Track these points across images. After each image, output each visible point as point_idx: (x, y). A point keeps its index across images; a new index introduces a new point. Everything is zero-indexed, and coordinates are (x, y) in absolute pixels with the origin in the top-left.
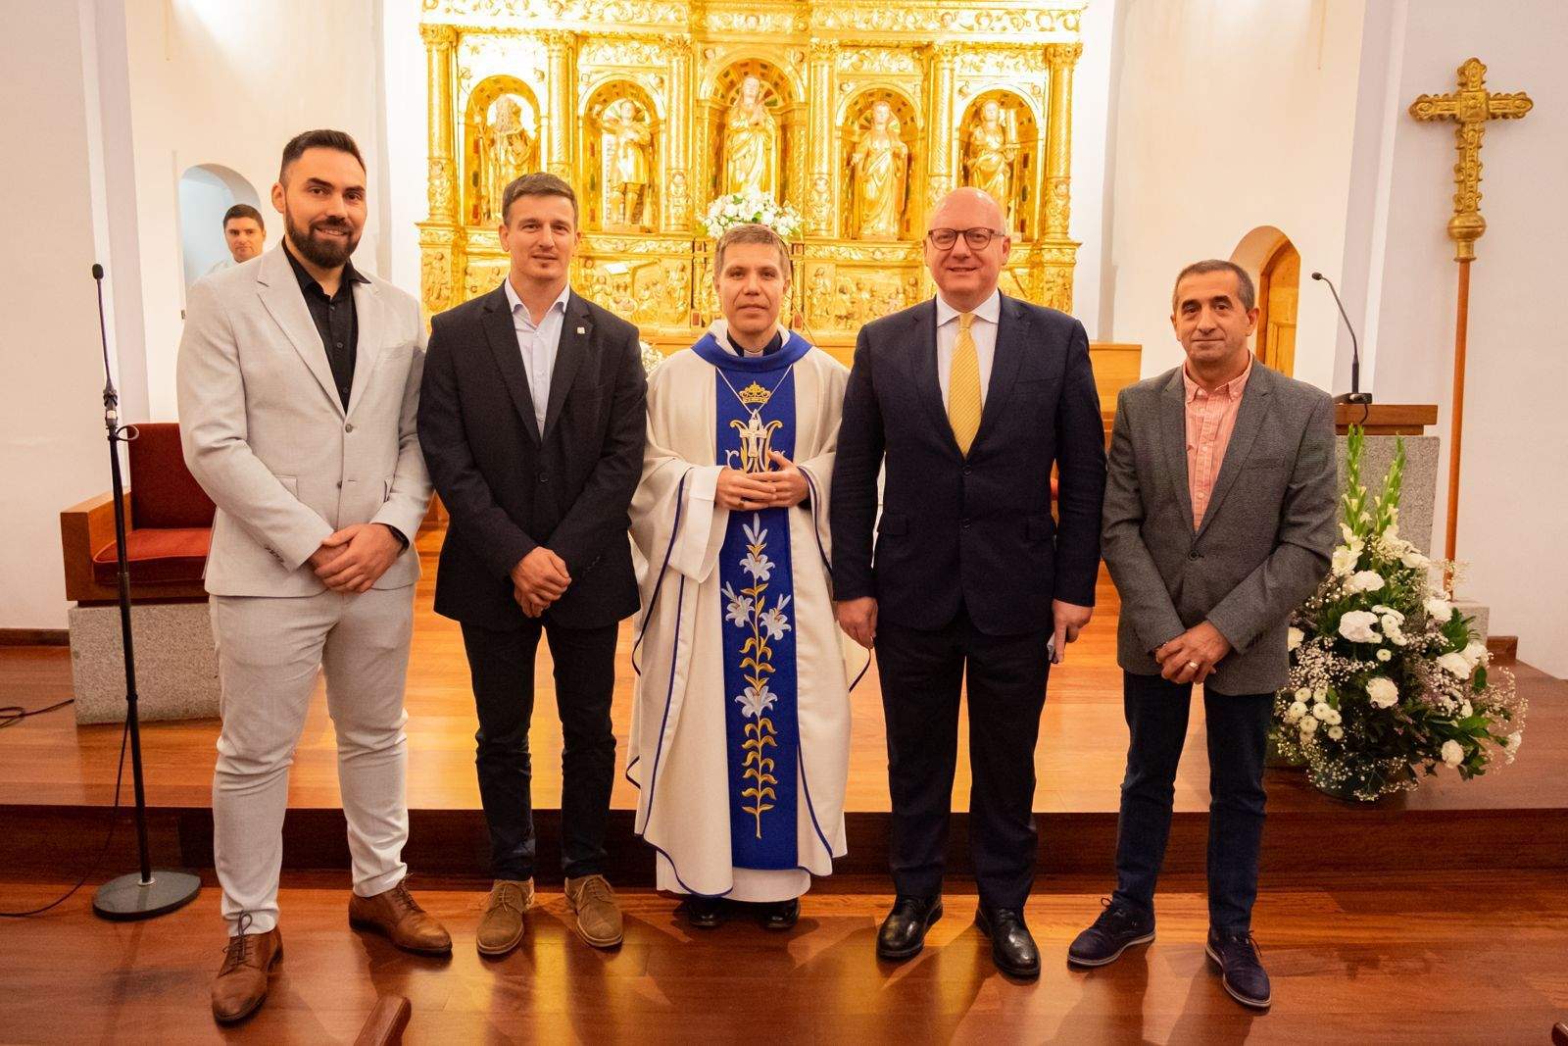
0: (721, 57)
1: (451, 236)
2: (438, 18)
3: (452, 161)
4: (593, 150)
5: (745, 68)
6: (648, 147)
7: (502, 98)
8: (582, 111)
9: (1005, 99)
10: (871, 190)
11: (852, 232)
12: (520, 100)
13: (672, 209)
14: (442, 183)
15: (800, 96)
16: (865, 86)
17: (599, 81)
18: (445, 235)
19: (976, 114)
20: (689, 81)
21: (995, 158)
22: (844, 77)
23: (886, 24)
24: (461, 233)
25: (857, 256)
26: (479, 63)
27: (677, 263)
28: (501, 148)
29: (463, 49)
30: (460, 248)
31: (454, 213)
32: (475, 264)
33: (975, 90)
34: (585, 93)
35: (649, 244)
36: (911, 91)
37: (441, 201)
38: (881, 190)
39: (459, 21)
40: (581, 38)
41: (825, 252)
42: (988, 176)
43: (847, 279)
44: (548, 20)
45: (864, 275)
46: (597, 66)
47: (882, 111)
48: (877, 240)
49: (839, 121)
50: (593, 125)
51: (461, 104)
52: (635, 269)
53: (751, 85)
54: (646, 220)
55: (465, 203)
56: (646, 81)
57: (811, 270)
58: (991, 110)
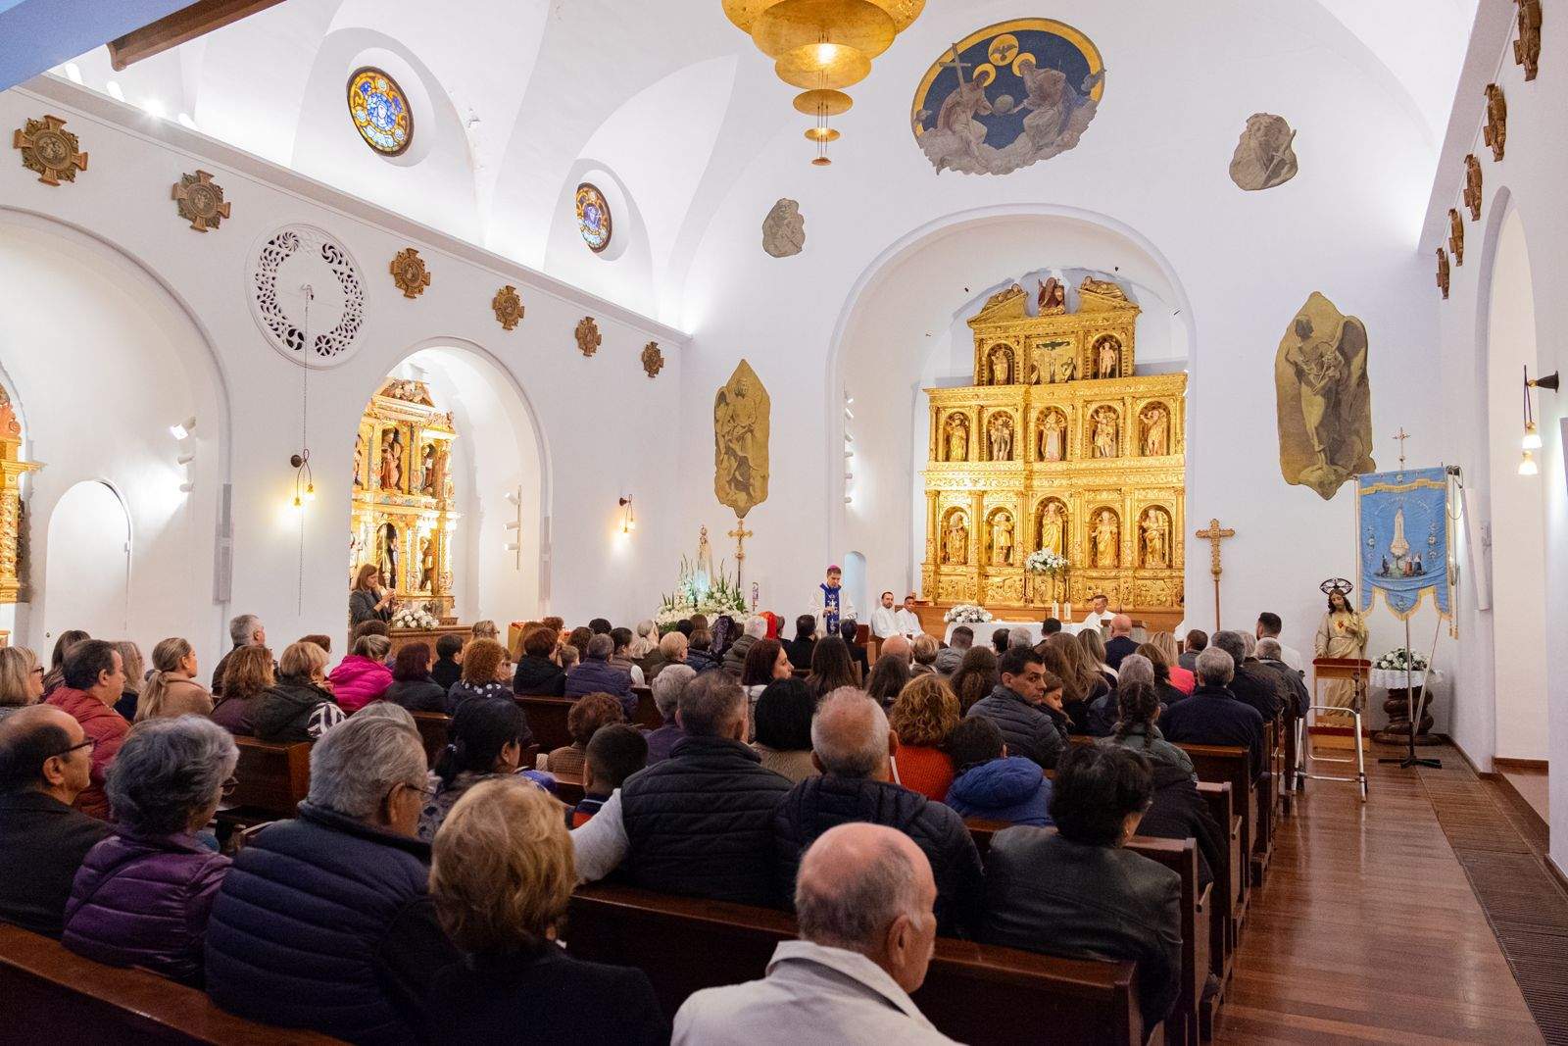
0: (1040, 496)
1: (933, 568)
2: (932, 488)
3: (935, 540)
4: (990, 533)
5: (1051, 500)
6: (1010, 532)
7: (956, 514)
8: (985, 519)
9: (1159, 508)
10: (1101, 547)
11: (1094, 564)
12: (963, 514)
13: (1016, 557)
14: (931, 549)
15: (1071, 510)
16: (1097, 505)
17: (992, 507)
18: (932, 568)
19: (1145, 515)
20: (1025, 507)
21: (1155, 533)
22: (1089, 502)
23: (1102, 482)
24: (937, 566)
25: (1094, 574)
26: (947, 502)
27: (1017, 578)
28: (954, 533)
29: (941, 498)
30: (937, 573)
31: (935, 560)
32: (943, 578)
33: (1143, 506)
34: (986, 512)
35: (1010, 570)
36: (1117, 507)
37: (931, 555)
38: (1106, 547)
39: (939, 489)
40: (984, 492)
41: (1079, 573)
42: (1151, 541)
43: (1091, 584)
44: (970, 487)
45: (1099, 583)
46: (990, 503)
47: (1106, 515)
48: (1104, 568)
49: (1087, 520)
50: (989, 523)
51: (940, 517)
52: (1004, 580)
53: (1052, 507)
54: (1011, 561)
55: (940, 554)
56: (1009, 506)
57: (1073, 579)
58: (1152, 513)
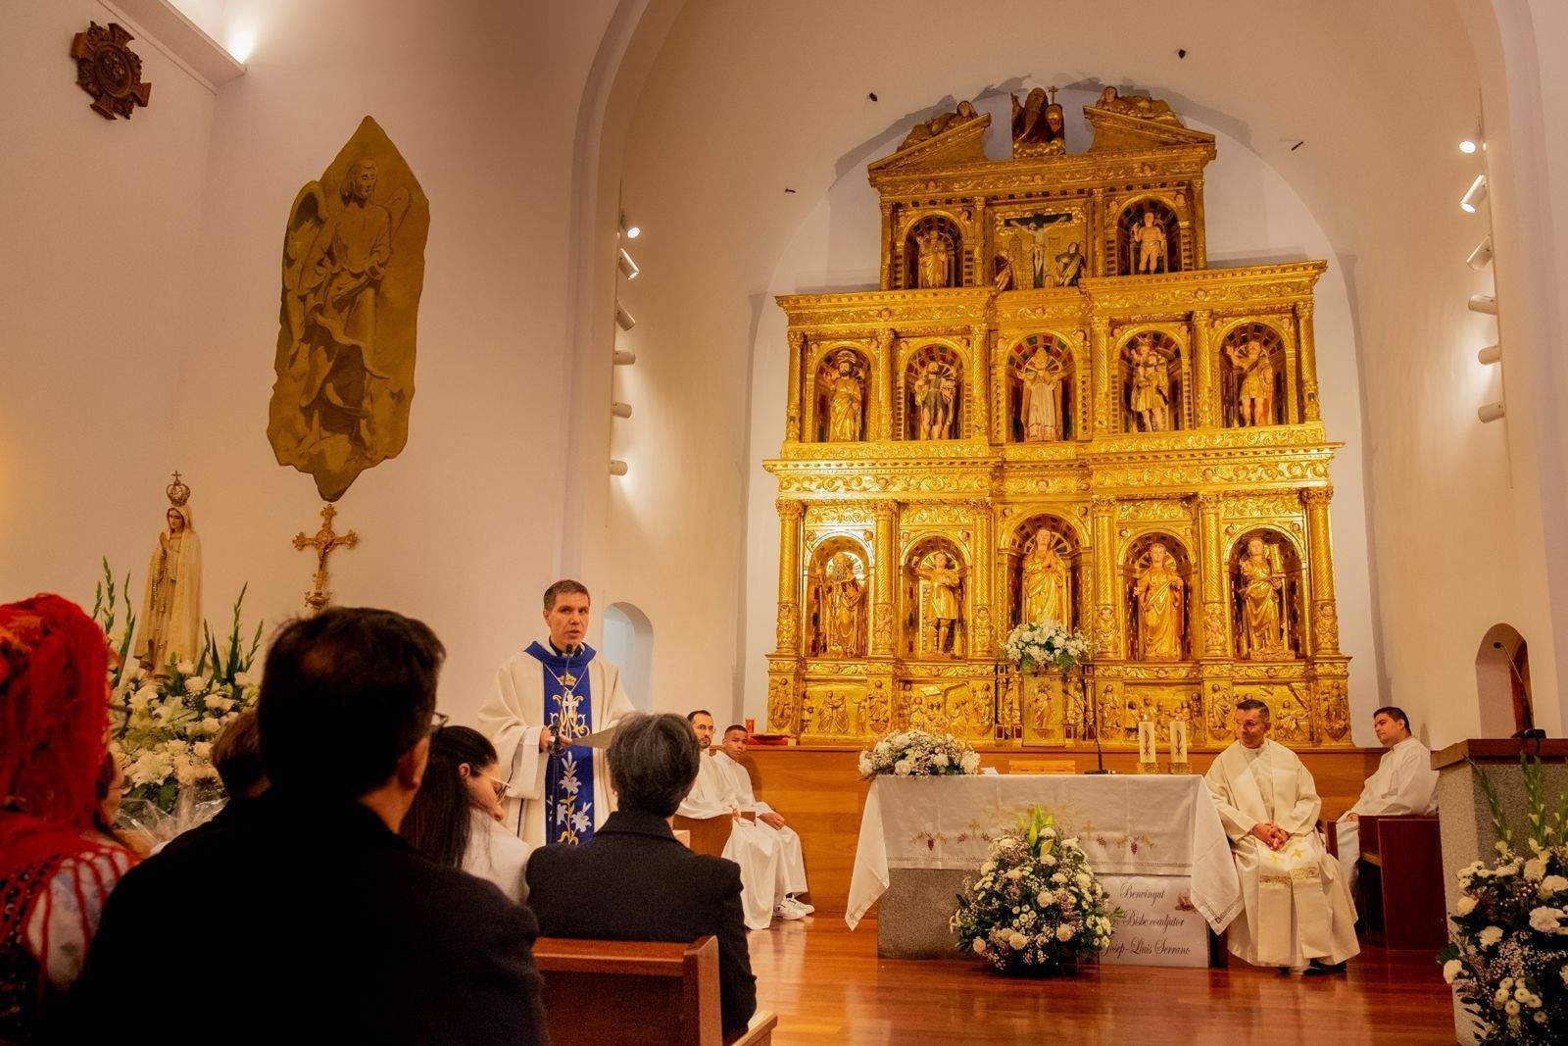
0: (1019, 513)
1: (794, 665)
2: (793, 494)
3: (797, 605)
4: (912, 594)
5: (1038, 522)
6: (958, 589)
7: (839, 554)
8: (902, 562)
9: (1269, 537)
10: (1152, 618)
11: (1135, 654)
13: (978, 639)
14: (789, 622)
15: (1085, 540)
16: (1142, 531)
17: (917, 538)
18: (789, 664)
19: (1242, 549)
20: (991, 534)
21: (1264, 586)
22: (1123, 526)
23: (1156, 481)
24: (802, 662)
25: (1143, 675)
26: (829, 528)
27: (979, 685)
29: (808, 518)
30: (800, 676)
31: (797, 647)
32: (814, 689)
33: (1240, 530)
34: (905, 548)
35: (958, 669)
36: (1182, 533)
37: (787, 637)
38: (1162, 617)
39: (805, 497)
40: (902, 505)
41: (1114, 670)
42: (1257, 603)
43: (1135, 696)
44: (874, 492)
45: (1154, 693)
46: (916, 525)
47: (1158, 551)
48: (1162, 661)
49: (1121, 562)
50: (912, 573)
51: (808, 557)
52: (947, 691)
53: (1044, 535)
54: (957, 649)
55: (806, 638)
56: (955, 536)
57: (1101, 686)
58: (1256, 545)
